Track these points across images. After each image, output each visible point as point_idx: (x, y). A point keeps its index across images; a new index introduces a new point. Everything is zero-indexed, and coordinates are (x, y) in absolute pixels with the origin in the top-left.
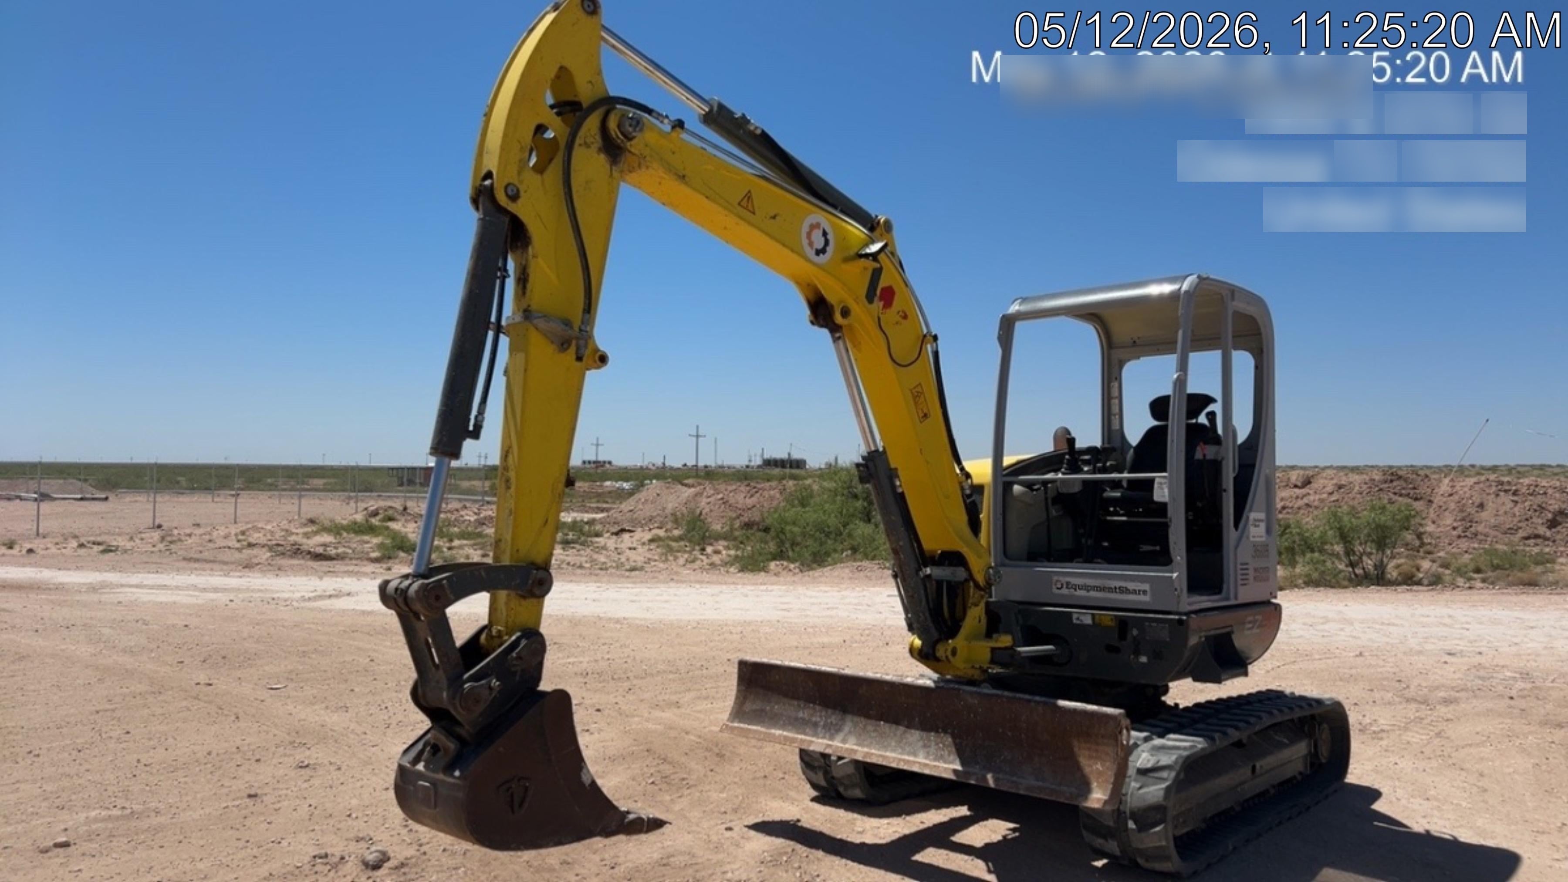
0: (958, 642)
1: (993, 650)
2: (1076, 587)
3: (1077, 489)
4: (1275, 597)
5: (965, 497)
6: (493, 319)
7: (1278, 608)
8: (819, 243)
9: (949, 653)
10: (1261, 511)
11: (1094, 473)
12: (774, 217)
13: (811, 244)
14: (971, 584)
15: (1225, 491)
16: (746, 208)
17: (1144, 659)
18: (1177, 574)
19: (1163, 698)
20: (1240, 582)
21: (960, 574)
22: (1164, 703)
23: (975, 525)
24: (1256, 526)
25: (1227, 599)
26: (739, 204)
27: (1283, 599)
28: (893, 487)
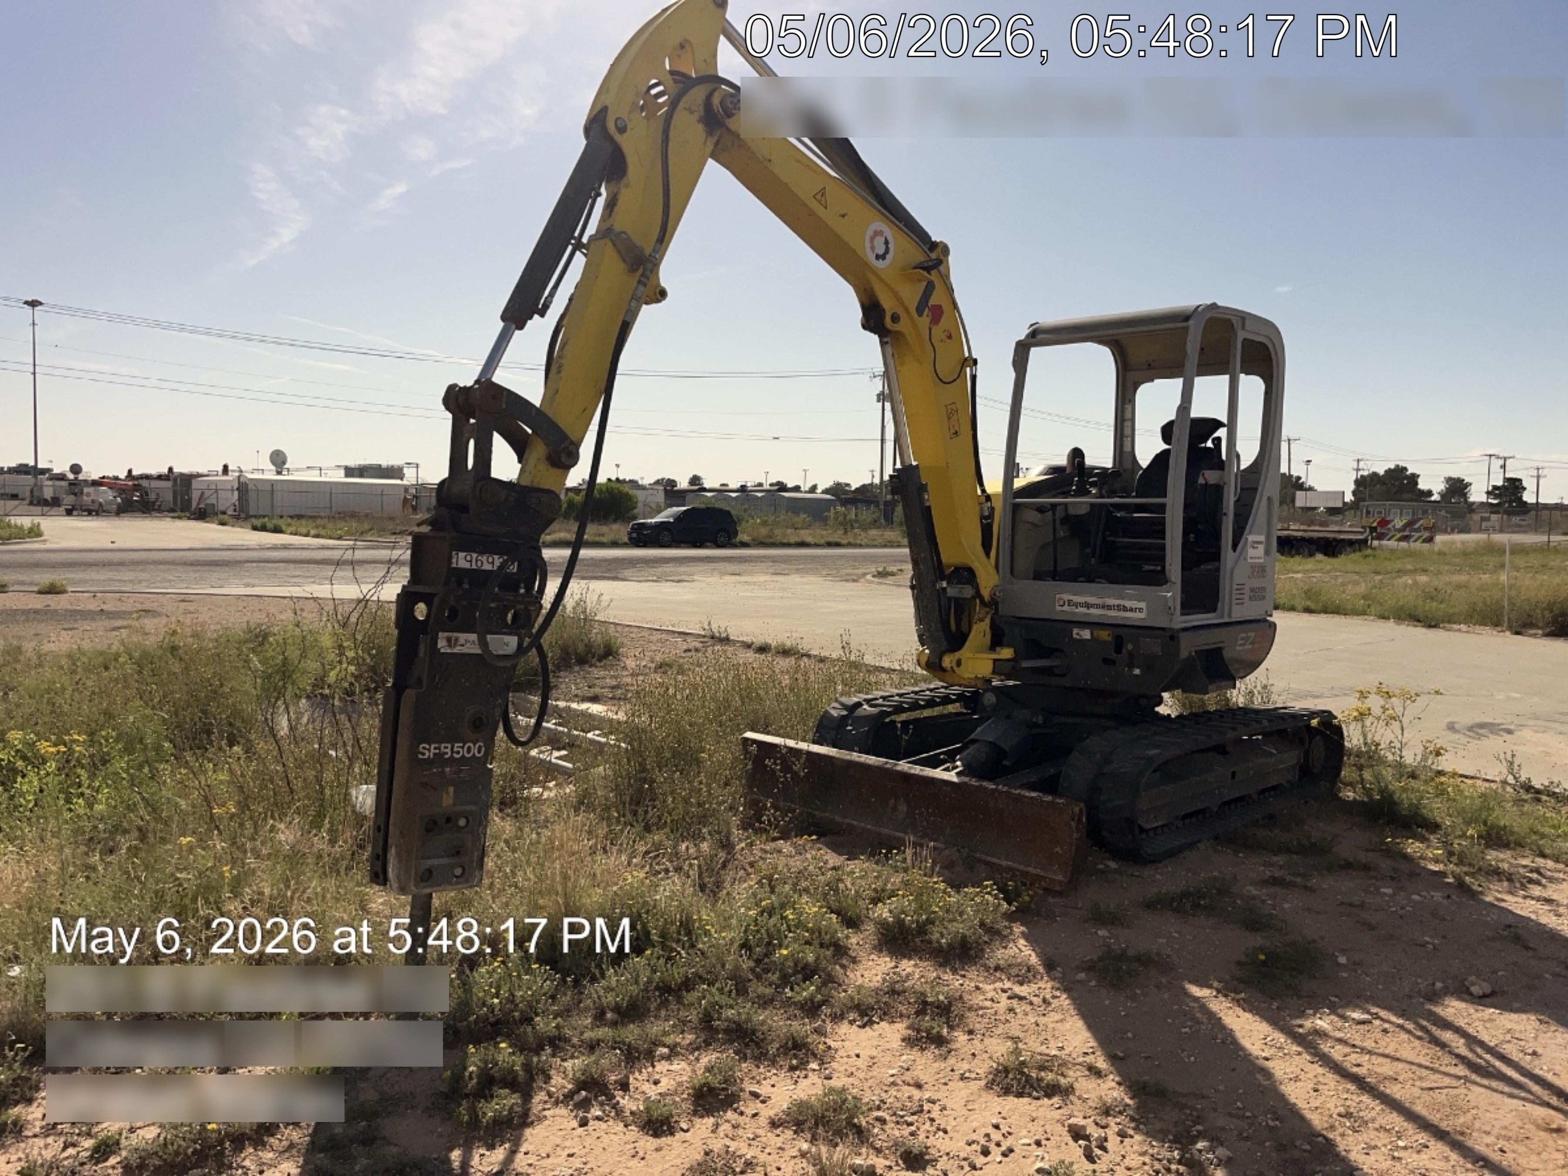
0: (965, 653)
1: (995, 660)
2: (1076, 605)
3: (1083, 510)
4: (1271, 616)
5: (982, 517)
6: (576, 234)
7: (1273, 626)
8: (881, 251)
9: (954, 664)
10: (1259, 534)
11: (1102, 497)
12: (843, 216)
13: (873, 248)
14: (978, 601)
15: (1225, 514)
16: (819, 202)
17: (1137, 672)
18: (1171, 594)
19: (1157, 709)
20: (1234, 601)
21: (968, 592)
22: (1158, 713)
23: (986, 545)
24: (1254, 548)
25: (1222, 617)
26: (814, 197)
27: (1278, 618)
28: (921, 500)
